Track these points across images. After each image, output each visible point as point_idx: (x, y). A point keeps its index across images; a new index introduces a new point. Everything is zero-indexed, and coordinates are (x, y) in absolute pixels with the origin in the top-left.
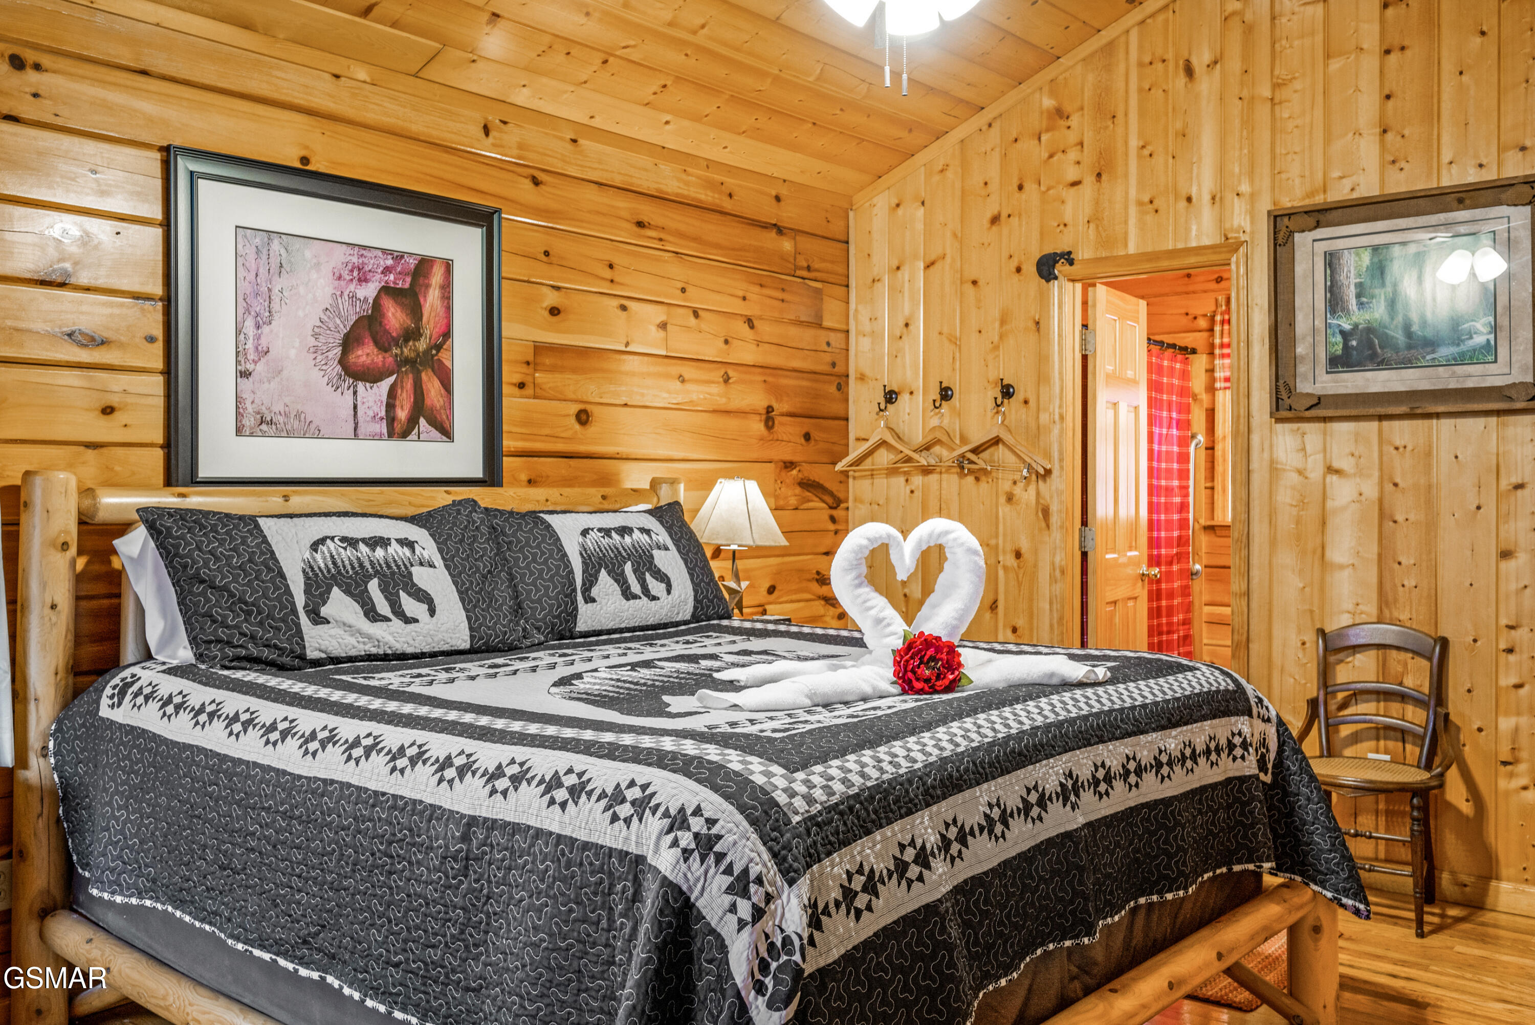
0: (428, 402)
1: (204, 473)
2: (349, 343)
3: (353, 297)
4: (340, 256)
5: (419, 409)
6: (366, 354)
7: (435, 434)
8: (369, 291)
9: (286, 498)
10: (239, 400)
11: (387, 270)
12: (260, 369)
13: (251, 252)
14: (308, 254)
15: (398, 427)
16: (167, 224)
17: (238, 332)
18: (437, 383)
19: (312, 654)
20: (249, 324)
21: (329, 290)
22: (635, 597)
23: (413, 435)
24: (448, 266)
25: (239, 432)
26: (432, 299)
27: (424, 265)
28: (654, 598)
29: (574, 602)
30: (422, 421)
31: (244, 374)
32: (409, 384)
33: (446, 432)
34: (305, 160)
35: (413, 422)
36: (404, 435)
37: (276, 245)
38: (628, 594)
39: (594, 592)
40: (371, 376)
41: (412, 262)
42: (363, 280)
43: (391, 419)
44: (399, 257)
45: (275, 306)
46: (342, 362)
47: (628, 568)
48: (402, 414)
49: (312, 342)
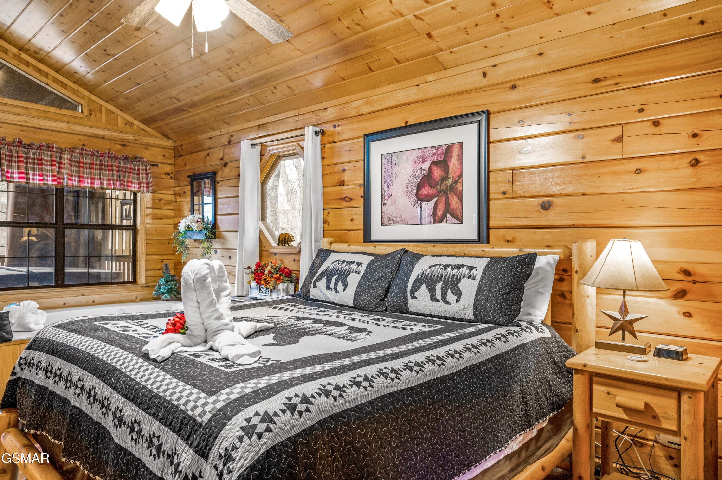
0: (451, 207)
1: (373, 238)
2: (419, 187)
3: (420, 169)
4: (415, 154)
5: (448, 210)
6: (424, 191)
7: (454, 220)
8: (426, 165)
9: (375, 247)
10: (382, 213)
11: (434, 155)
12: (389, 202)
13: (386, 162)
14: (404, 157)
15: (437, 219)
17: (382, 190)
18: (455, 198)
19: (311, 297)
20: (386, 187)
21: (412, 169)
22: (437, 300)
23: (444, 222)
24: (461, 145)
25: (382, 224)
26: (453, 162)
27: (450, 148)
28: (448, 303)
30: (448, 215)
31: (384, 204)
32: (443, 200)
33: (460, 219)
34: (406, 122)
35: (444, 216)
36: (440, 222)
37: (394, 157)
38: (433, 298)
39: (416, 294)
40: (427, 199)
41: (444, 148)
42: (424, 161)
43: (435, 214)
44: (438, 148)
45: (394, 179)
46: (417, 195)
47: (439, 286)
48: (439, 213)
49: (406, 189)
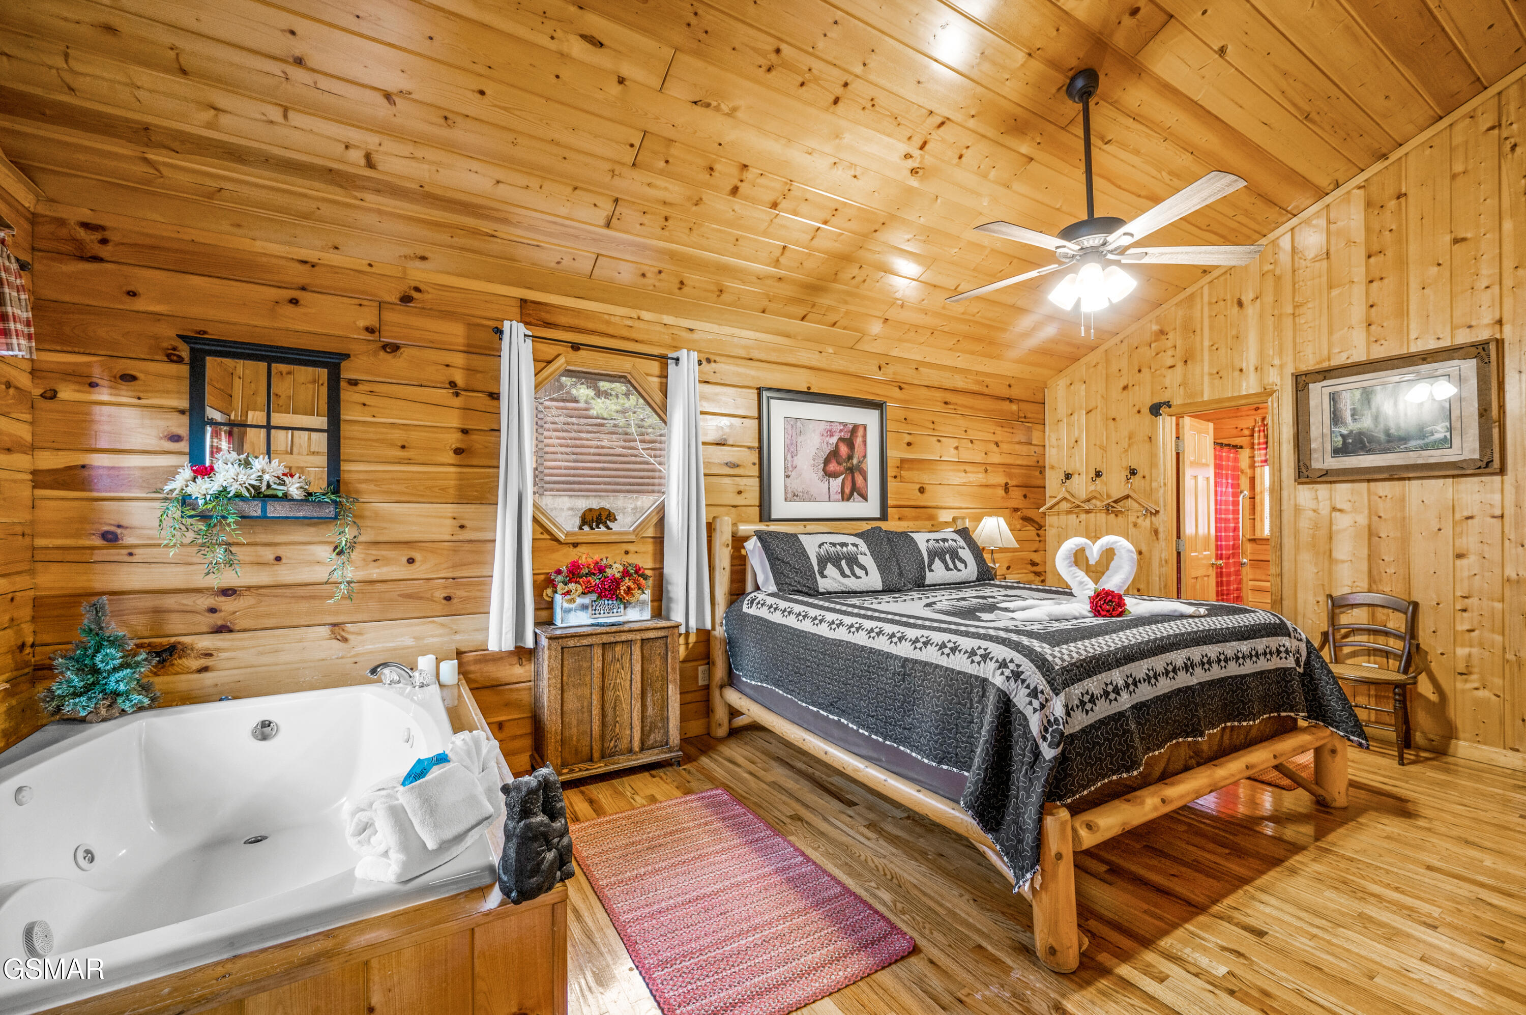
0: (857, 485)
1: (773, 517)
2: (827, 462)
3: (828, 443)
4: (823, 426)
5: (854, 488)
6: (833, 467)
7: (861, 499)
8: (834, 440)
9: (805, 527)
10: (786, 487)
11: (841, 431)
12: (793, 474)
13: (790, 427)
14: (811, 426)
15: (845, 497)
16: (760, 418)
17: (785, 459)
18: (861, 478)
19: (821, 590)
20: (789, 456)
21: (819, 440)
22: (951, 570)
23: (852, 500)
24: (865, 427)
25: (786, 500)
26: (858, 441)
27: (855, 428)
28: (960, 570)
29: (924, 571)
30: (855, 494)
31: (788, 476)
32: (850, 478)
33: (864, 497)
34: (809, 388)
35: (851, 494)
36: (848, 499)
37: (799, 423)
38: (948, 568)
39: (933, 567)
40: (834, 475)
41: (851, 427)
42: (831, 436)
43: (843, 492)
44: (845, 425)
45: (799, 448)
46: (824, 470)
47: (947, 556)
48: (847, 491)
49: (812, 462)
